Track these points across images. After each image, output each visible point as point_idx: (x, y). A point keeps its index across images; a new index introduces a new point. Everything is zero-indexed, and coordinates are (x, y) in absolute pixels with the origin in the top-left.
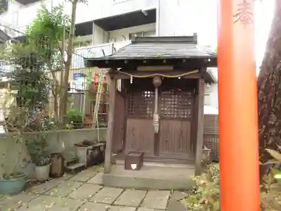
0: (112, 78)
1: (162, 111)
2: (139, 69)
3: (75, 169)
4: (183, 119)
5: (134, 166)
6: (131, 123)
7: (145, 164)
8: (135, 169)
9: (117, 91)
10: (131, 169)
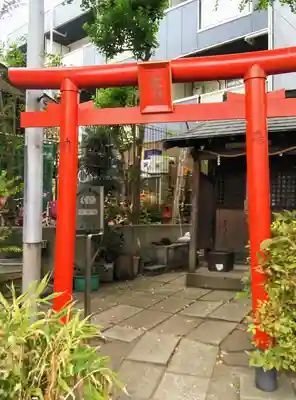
2: (228, 146)
3: (155, 270)
5: (220, 267)
6: (222, 214)
7: (236, 267)
8: (222, 271)
10: (215, 269)
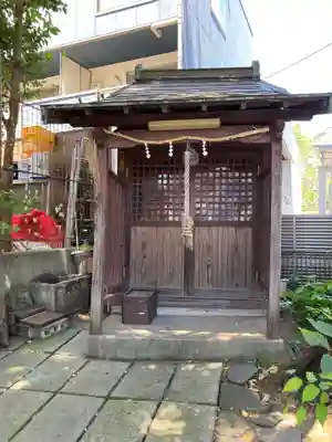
0: (100, 146)
1: (199, 209)
2: (153, 125)
4: (239, 225)
9: (111, 173)
